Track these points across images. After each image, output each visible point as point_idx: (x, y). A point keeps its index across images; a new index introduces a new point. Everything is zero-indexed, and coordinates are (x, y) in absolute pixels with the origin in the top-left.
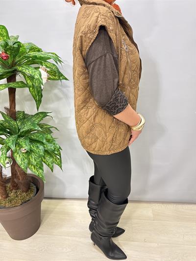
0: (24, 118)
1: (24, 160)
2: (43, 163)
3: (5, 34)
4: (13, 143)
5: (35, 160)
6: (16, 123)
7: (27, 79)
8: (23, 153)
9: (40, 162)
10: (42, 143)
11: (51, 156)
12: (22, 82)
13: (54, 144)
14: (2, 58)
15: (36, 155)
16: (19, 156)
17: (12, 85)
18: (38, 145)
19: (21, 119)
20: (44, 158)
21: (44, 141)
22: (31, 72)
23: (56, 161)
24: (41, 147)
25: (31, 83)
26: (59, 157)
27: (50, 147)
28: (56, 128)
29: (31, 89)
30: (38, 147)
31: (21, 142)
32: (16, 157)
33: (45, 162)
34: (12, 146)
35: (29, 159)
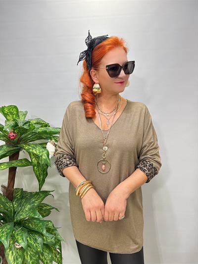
0: (22, 198)
1: (17, 259)
2: (40, 261)
3: (15, 112)
4: (7, 237)
5: (31, 258)
6: (13, 204)
7: (32, 157)
8: (17, 249)
9: (36, 260)
10: (41, 235)
11: (51, 251)
12: (26, 160)
13: (55, 235)
14: (10, 138)
15: (32, 251)
16: (12, 253)
17: (15, 163)
18: (37, 236)
19: (18, 200)
20: (43, 255)
21: (44, 232)
22: (38, 151)
23: (56, 257)
24: (40, 240)
25: (36, 162)
26: (59, 250)
27: (50, 239)
28: (56, 209)
29: (35, 168)
30: (36, 239)
31: (17, 234)
32: (9, 255)
33: (42, 261)
34: (5, 241)
35: (24, 256)
